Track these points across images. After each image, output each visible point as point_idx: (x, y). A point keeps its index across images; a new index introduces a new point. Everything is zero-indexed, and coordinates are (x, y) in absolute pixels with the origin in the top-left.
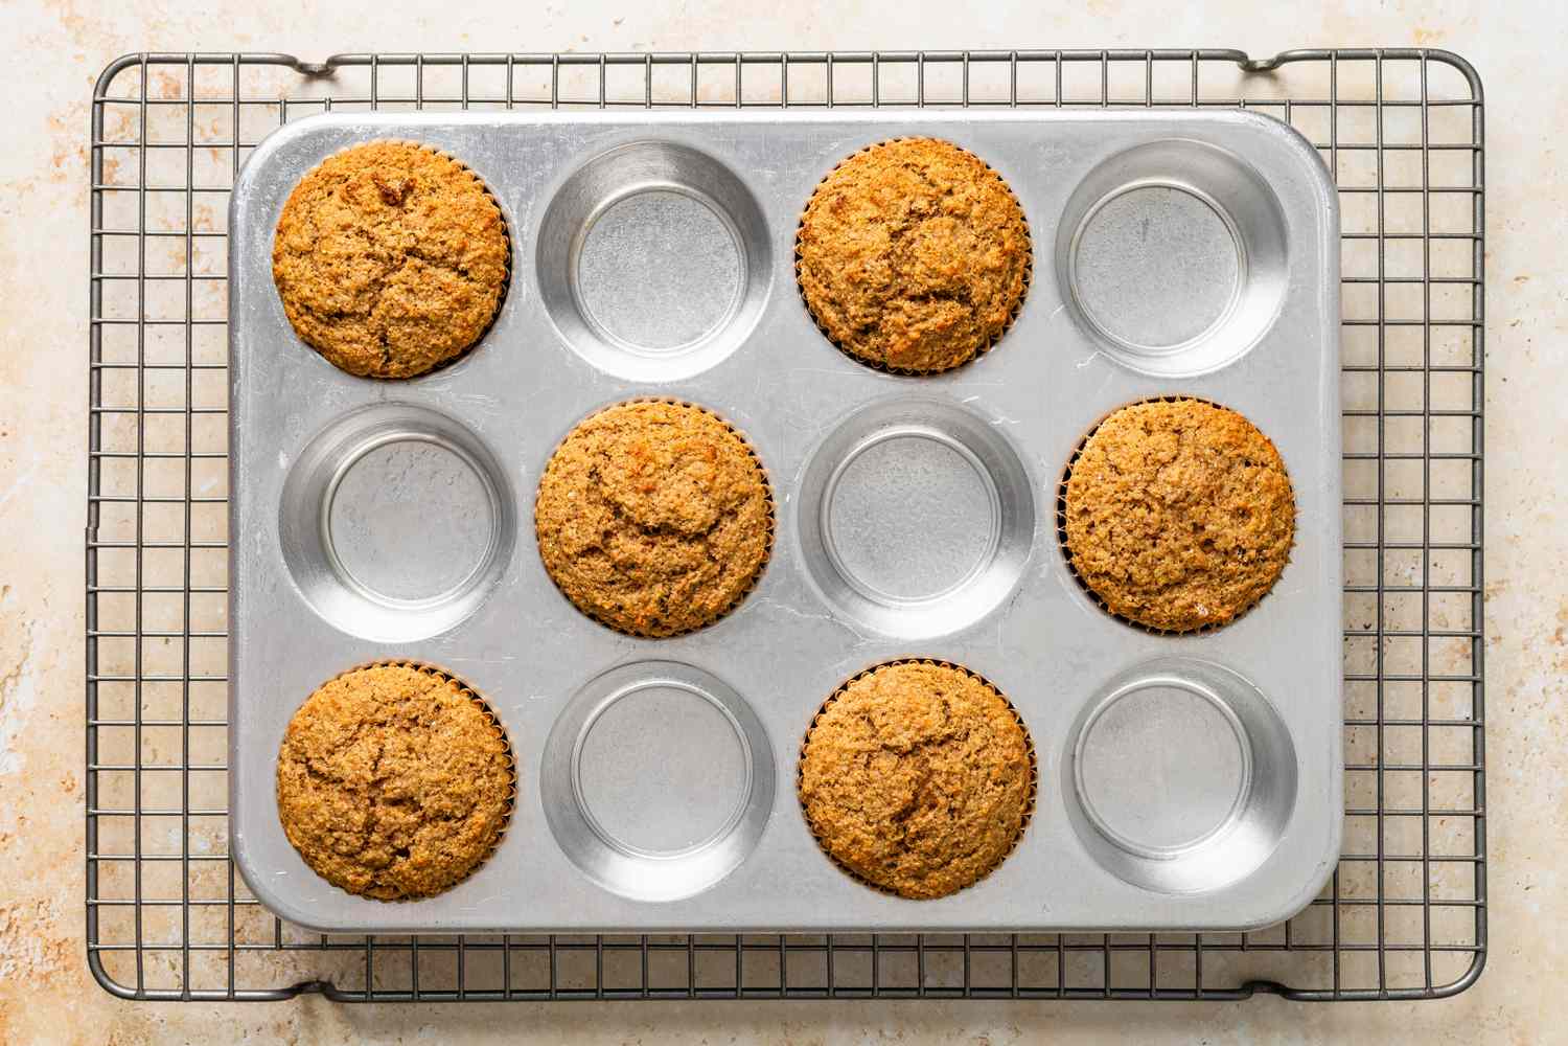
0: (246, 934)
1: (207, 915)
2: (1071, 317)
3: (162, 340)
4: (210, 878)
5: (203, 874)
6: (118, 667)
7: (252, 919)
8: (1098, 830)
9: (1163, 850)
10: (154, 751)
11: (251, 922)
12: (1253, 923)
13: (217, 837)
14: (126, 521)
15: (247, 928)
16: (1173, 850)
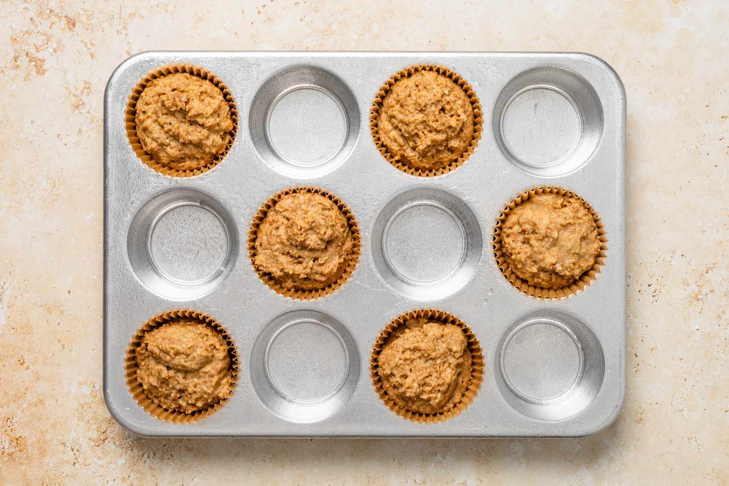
0: (108, 433)
1: (89, 425)
2: (500, 149)
3: (67, 146)
4: (90, 407)
5: (87, 404)
6: (46, 305)
7: (111, 426)
8: (511, 391)
9: (542, 400)
10: (63, 345)
11: (110, 428)
12: (584, 434)
13: (94, 387)
14: (50, 234)
15: (108, 431)
16: (546, 400)
